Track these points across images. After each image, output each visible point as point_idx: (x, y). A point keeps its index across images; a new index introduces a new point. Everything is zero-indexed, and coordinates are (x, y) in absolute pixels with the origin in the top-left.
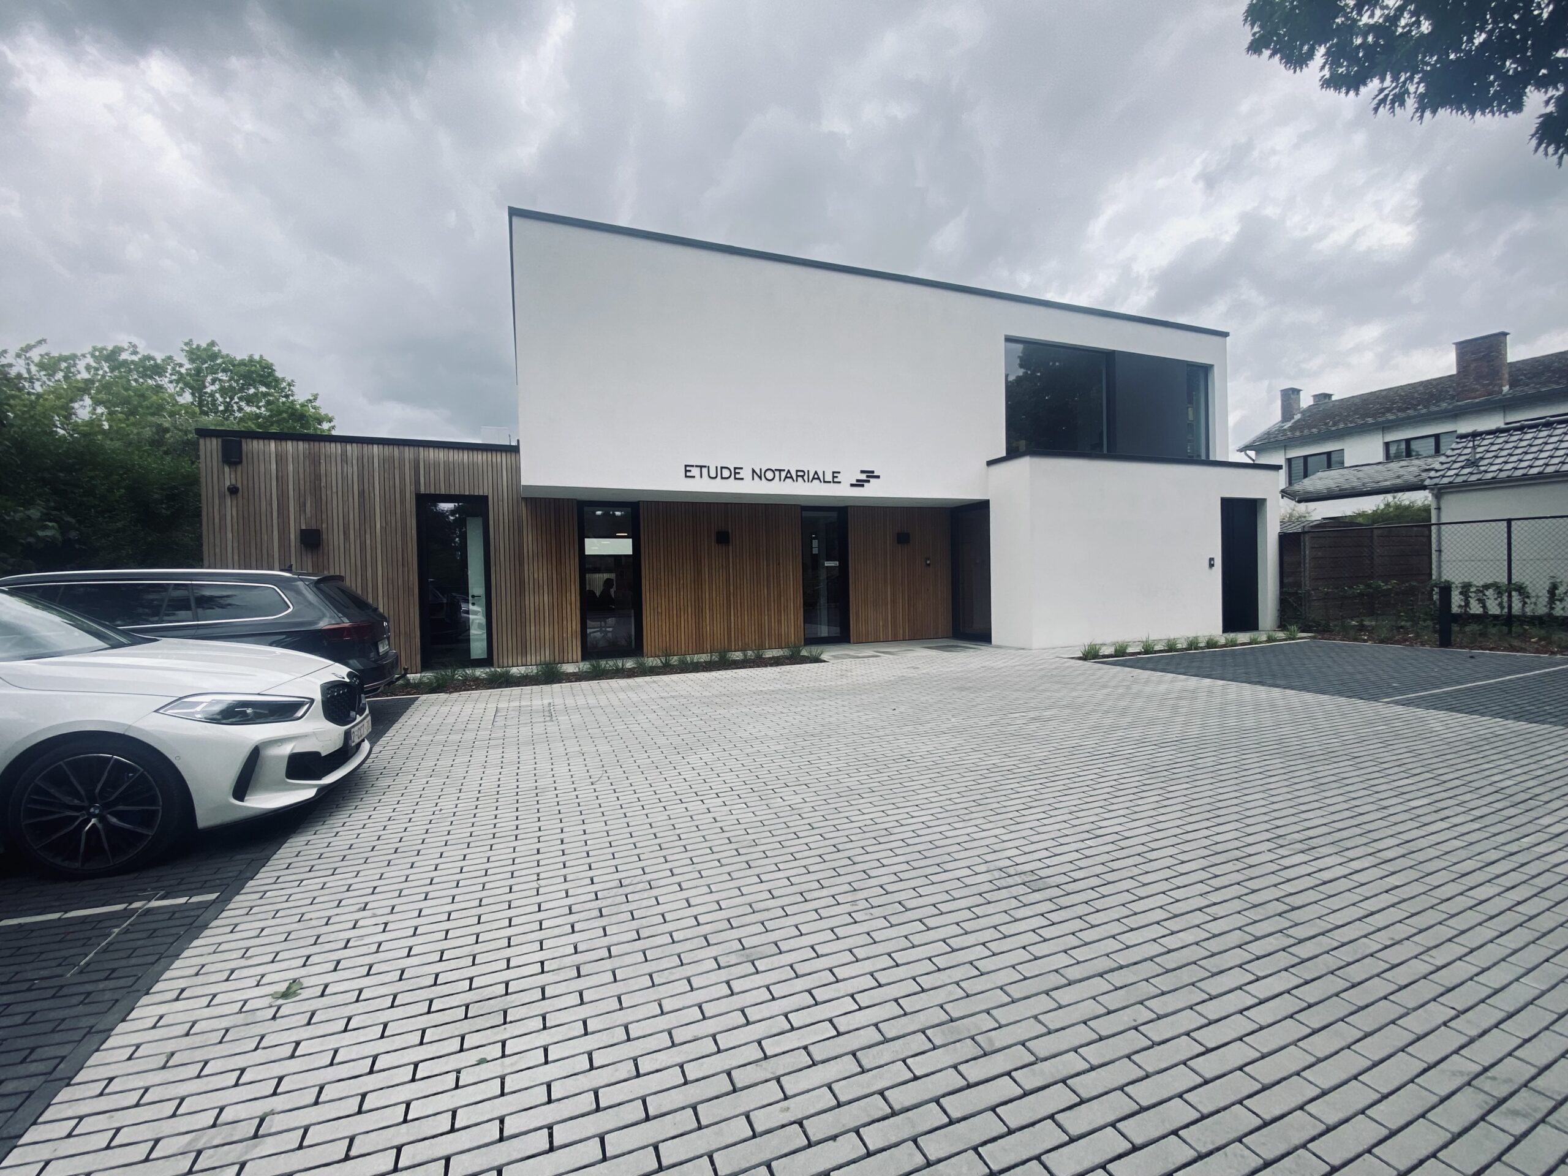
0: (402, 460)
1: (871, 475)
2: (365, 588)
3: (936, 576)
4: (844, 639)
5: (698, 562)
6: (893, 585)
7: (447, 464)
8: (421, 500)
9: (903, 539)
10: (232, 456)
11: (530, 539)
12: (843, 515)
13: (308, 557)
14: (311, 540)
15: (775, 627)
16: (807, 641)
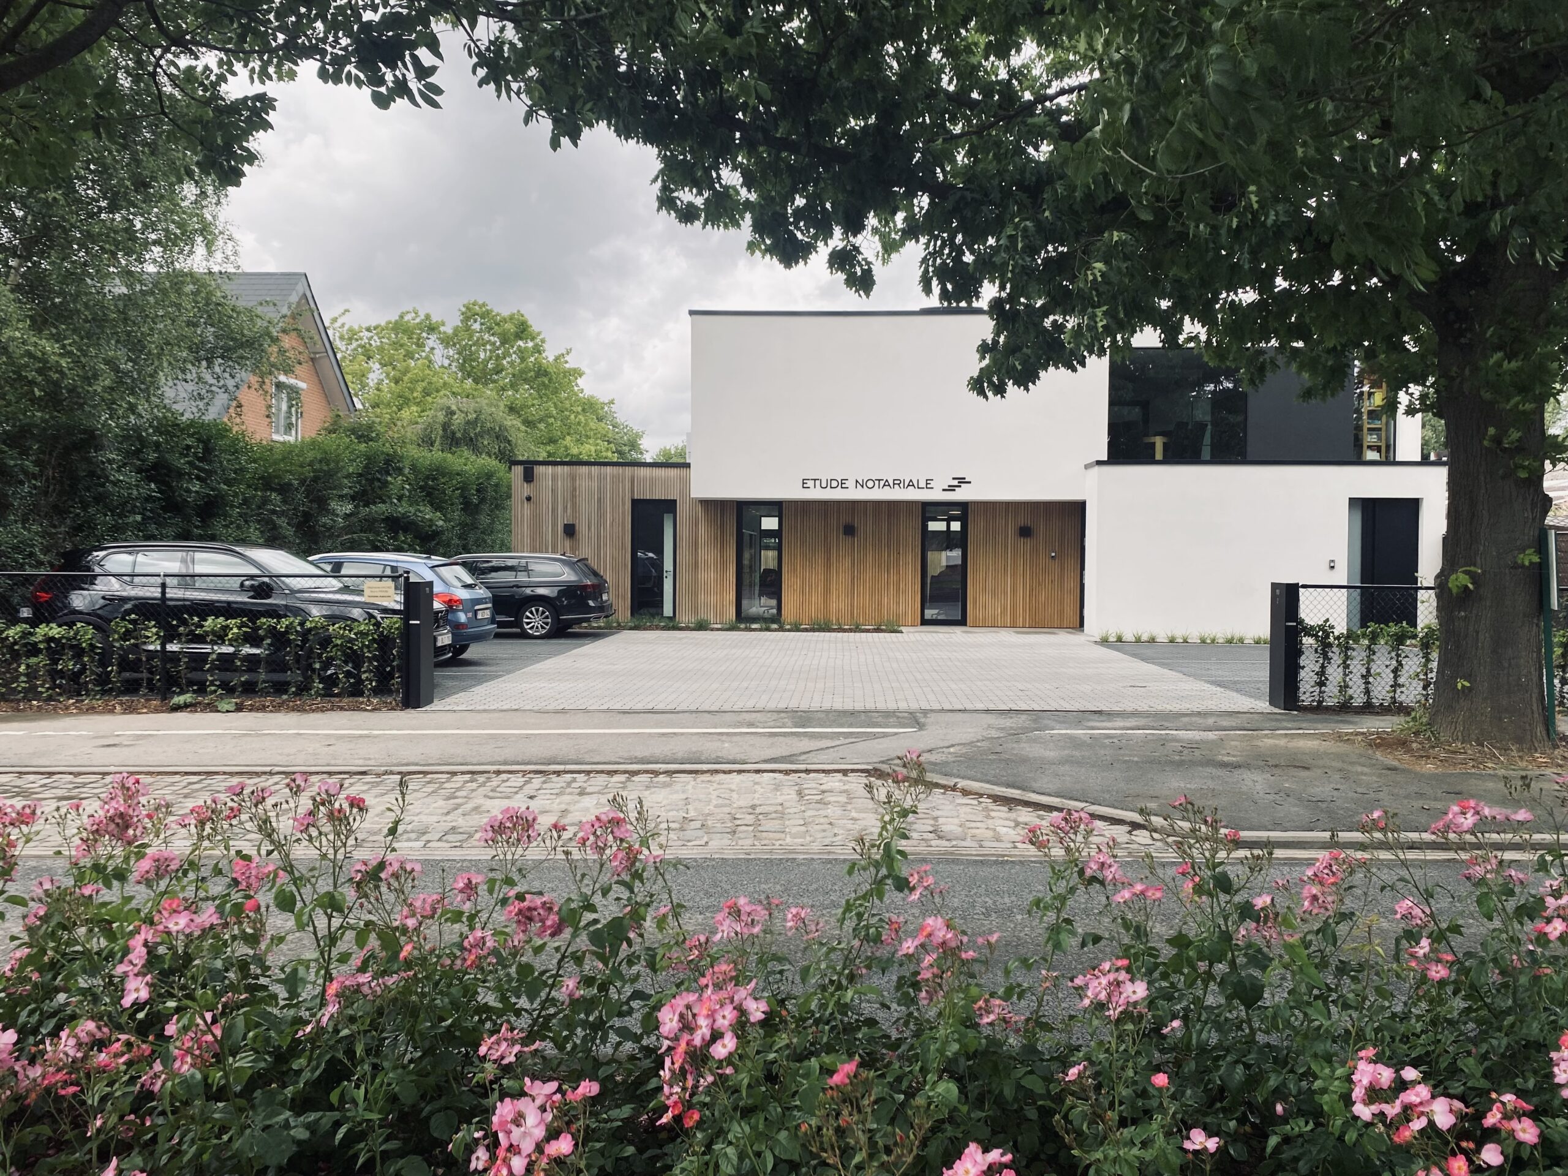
0: (624, 476)
1: (962, 481)
2: (598, 562)
3: (1062, 569)
4: (962, 622)
5: (828, 552)
6: (1014, 575)
7: (651, 479)
8: (635, 503)
9: (1025, 532)
10: (529, 477)
11: (702, 531)
12: (964, 510)
13: (567, 543)
14: (570, 531)
15: (893, 607)
16: (924, 622)
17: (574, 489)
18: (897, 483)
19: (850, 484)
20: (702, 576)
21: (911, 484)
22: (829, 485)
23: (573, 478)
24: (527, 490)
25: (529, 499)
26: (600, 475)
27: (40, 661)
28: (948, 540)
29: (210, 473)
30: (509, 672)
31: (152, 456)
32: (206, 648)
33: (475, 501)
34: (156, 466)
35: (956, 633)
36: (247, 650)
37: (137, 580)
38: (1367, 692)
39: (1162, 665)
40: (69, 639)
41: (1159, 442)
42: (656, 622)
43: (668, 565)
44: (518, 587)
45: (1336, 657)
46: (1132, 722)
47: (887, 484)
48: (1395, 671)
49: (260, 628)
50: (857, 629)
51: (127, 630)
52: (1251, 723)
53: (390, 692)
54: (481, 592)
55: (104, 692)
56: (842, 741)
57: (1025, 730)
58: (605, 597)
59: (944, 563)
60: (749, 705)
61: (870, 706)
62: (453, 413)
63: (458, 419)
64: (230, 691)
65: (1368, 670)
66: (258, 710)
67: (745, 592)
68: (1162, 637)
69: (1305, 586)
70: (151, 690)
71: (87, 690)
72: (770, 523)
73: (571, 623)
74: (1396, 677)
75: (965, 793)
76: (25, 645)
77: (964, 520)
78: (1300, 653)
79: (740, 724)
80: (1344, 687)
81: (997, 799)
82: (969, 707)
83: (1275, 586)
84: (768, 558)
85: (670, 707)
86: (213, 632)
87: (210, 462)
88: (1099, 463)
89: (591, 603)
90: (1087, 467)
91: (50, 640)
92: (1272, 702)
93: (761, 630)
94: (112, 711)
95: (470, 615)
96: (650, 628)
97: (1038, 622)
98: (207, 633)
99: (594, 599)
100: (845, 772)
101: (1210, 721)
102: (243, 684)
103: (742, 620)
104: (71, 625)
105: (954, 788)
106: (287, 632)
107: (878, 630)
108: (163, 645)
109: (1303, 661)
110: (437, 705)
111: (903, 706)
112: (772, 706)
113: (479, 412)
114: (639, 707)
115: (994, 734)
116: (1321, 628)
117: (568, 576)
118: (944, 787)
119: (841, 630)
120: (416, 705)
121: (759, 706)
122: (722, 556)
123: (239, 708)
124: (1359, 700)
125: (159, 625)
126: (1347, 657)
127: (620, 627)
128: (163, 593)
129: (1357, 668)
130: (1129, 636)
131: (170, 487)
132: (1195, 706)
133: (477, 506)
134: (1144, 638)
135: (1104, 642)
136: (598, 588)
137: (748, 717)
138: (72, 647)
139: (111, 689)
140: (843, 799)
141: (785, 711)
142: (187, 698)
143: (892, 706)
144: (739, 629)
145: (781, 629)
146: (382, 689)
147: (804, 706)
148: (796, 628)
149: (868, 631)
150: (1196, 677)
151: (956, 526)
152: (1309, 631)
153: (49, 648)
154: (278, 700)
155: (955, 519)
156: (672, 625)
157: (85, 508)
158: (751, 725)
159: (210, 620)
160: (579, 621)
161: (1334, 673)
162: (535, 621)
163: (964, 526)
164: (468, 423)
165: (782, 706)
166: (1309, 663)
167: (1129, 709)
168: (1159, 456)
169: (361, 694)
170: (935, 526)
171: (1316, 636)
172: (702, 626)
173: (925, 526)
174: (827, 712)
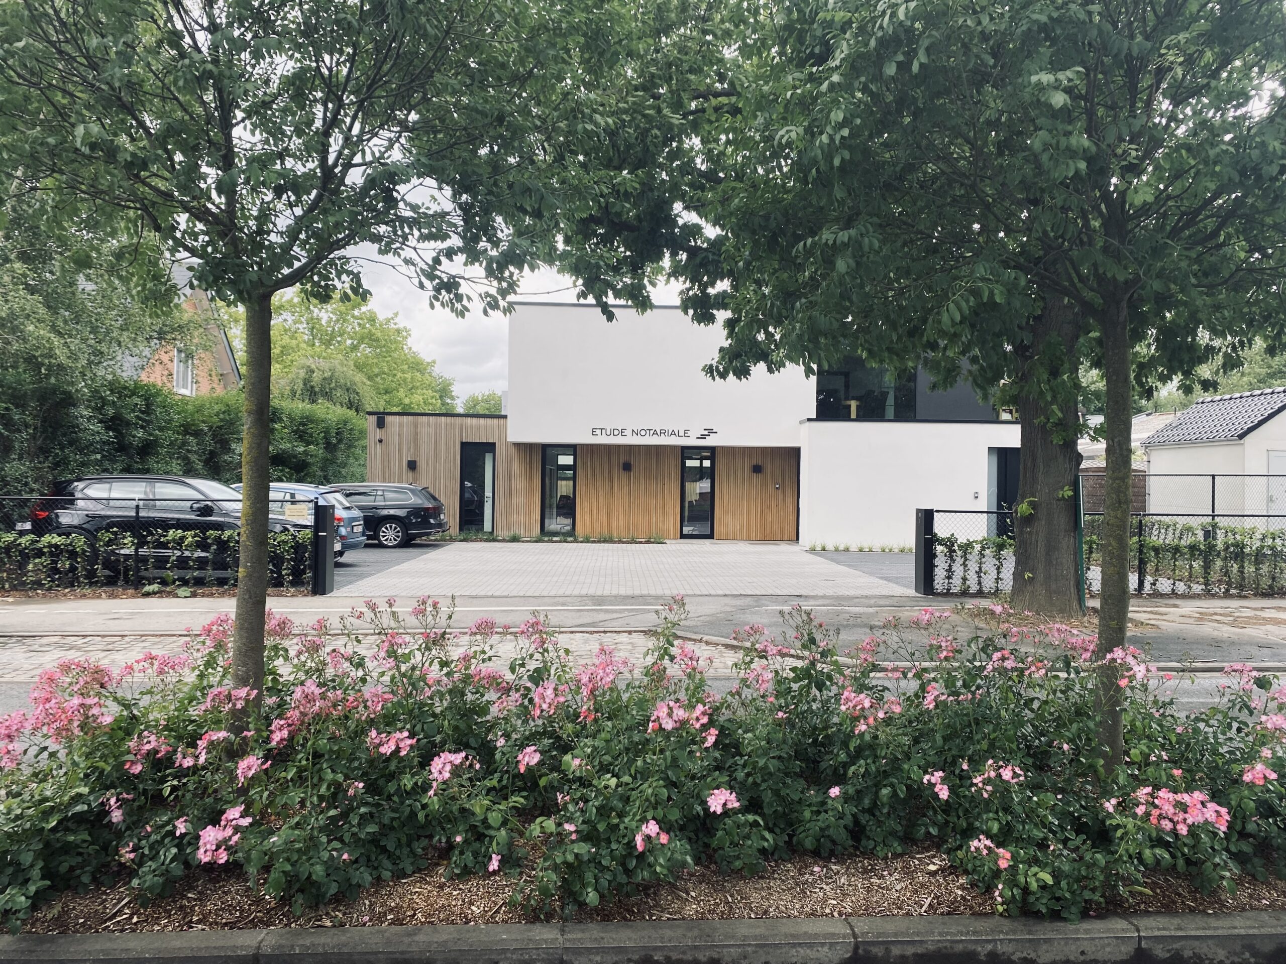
0: (455, 424)
1: (711, 431)
2: (435, 490)
3: (784, 496)
4: (711, 536)
5: (611, 481)
6: (749, 501)
7: (476, 426)
8: (464, 445)
9: (757, 469)
10: (381, 424)
11: (516, 466)
12: (712, 452)
13: (410, 474)
14: (412, 466)
15: (660, 525)
16: (683, 536)
17: (416, 434)
18: (663, 432)
19: (628, 432)
20: (515, 500)
21: (673, 433)
22: (613, 433)
23: (415, 426)
24: (379, 434)
25: (380, 441)
26: (436, 424)
27: (45, 560)
28: (701, 474)
29: (148, 422)
30: (379, 571)
31: (111, 411)
32: (169, 552)
33: (334, 441)
34: (113, 419)
35: (706, 545)
36: (199, 554)
37: (112, 503)
38: (980, 583)
39: (849, 566)
40: (66, 545)
41: (854, 404)
42: (480, 535)
43: (488, 493)
44: (376, 508)
45: (959, 560)
46: (820, 602)
47: (655, 433)
48: (998, 569)
49: (209, 538)
50: (633, 541)
51: (110, 539)
52: (900, 603)
53: (302, 584)
54: (356, 513)
55: (91, 584)
56: (626, 614)
57: (749, 607)
58: (442, 517)
59: (698, 491)
60: (561, 592)
61: (645, 592)
62: (313, 372)
63: (317, 377)
64: (185, 583)
65: (980, 568)
66: (208, 596)
67: (547, 511)
68: (854, 548)
69: (937, 511)
70: (127, 583)
71: (79, 582)
72: (566, 460)
73: (414, 537)
74: (999, 573)
75: (708, 643)
76: (33, 549)
77: (712, 459)
78: (934, 556)
79: (556, 604)
80: (965, 579)
81: (727, 646)
82: (713, 593)
83: (918, 511)
84: (564, 487)
85: (505, 594)
86: (174, 540)
87: (148, 414)
88: (809, 420)
89: (432, 521)
90: (801, 422)
91: (50, 545)
92: (917, 591)
93: (560, 542)
94: (99, 597)
95: (349, 529)
96: (475, 541)
97: (767, 537)
98: (168, 542)
99: (435, 518)
100: (630, 632)
101: (872, 601)
102: (195, 578)
103: (545, 535)
104: (68, 535)
105: (701, 641)
106: (228, 541)
107: (648, 542)
108: (136, 550)
109: (937, 562)
110: (335, 593)
111: (668, 593)
112: (576, 592)
113: (332, 370)
114: (482, 593)
115: (728, 609)
116: (949, 539)
117: (414, 500)
118: (695, 640)
119: (620, 542)
120: (323, 593)
121: (568, 593)
122: (530, 486)
123: (194, 595)
124: (974, 588)
125: (133, 535)
126: (966, 559)
127: (452, 540)
128: (137, 513)
129: (973, 566)
130: (830, 547)
131: (121, 434)
132: (864, 593)
133: (335, 445)
134: (842, 548)
135: (813, 550)
136: (437, 511)
137: (561, 600)
138: (67, 551)
139: (97, 582)
140: (630, 647)
141: (586, 596)
142: (155, 587)
143: (660, 593)
144: (543, 541)
145: (576, 541)
146: (297, 582)
147: (599, 593)
148: (587, 541)
149: (641, 543)
150: (871, 574)
151: (707, 463)
152: (941, 542)
153: (51, 553)
154: (221, 590)
155: (706, 458)
156: (492, 538)
157: (62, 449)
158: (563, 605)
159: (171, 532)
160: (420, 535)
161: (958, 569)
162: (389, 534)
163: (713, 464)
164: (325, 379)
165: (583, 593)
166: (941, 563)
167: (820, 594)
168: (853, 416)
169: (282, 585)
170: (690, 463)
171: (945, 545)
172: (515, 539)
173: (683, 464)
174: (615, 597)
